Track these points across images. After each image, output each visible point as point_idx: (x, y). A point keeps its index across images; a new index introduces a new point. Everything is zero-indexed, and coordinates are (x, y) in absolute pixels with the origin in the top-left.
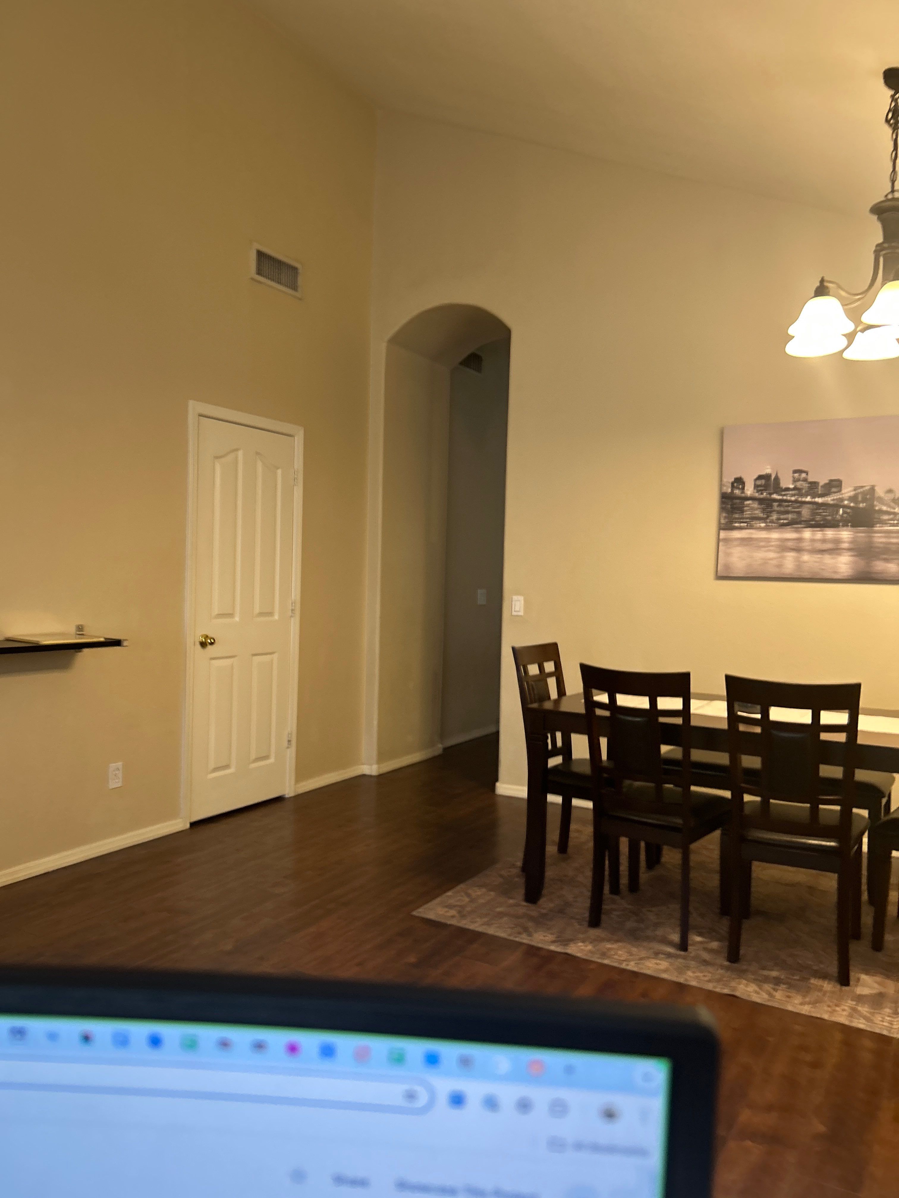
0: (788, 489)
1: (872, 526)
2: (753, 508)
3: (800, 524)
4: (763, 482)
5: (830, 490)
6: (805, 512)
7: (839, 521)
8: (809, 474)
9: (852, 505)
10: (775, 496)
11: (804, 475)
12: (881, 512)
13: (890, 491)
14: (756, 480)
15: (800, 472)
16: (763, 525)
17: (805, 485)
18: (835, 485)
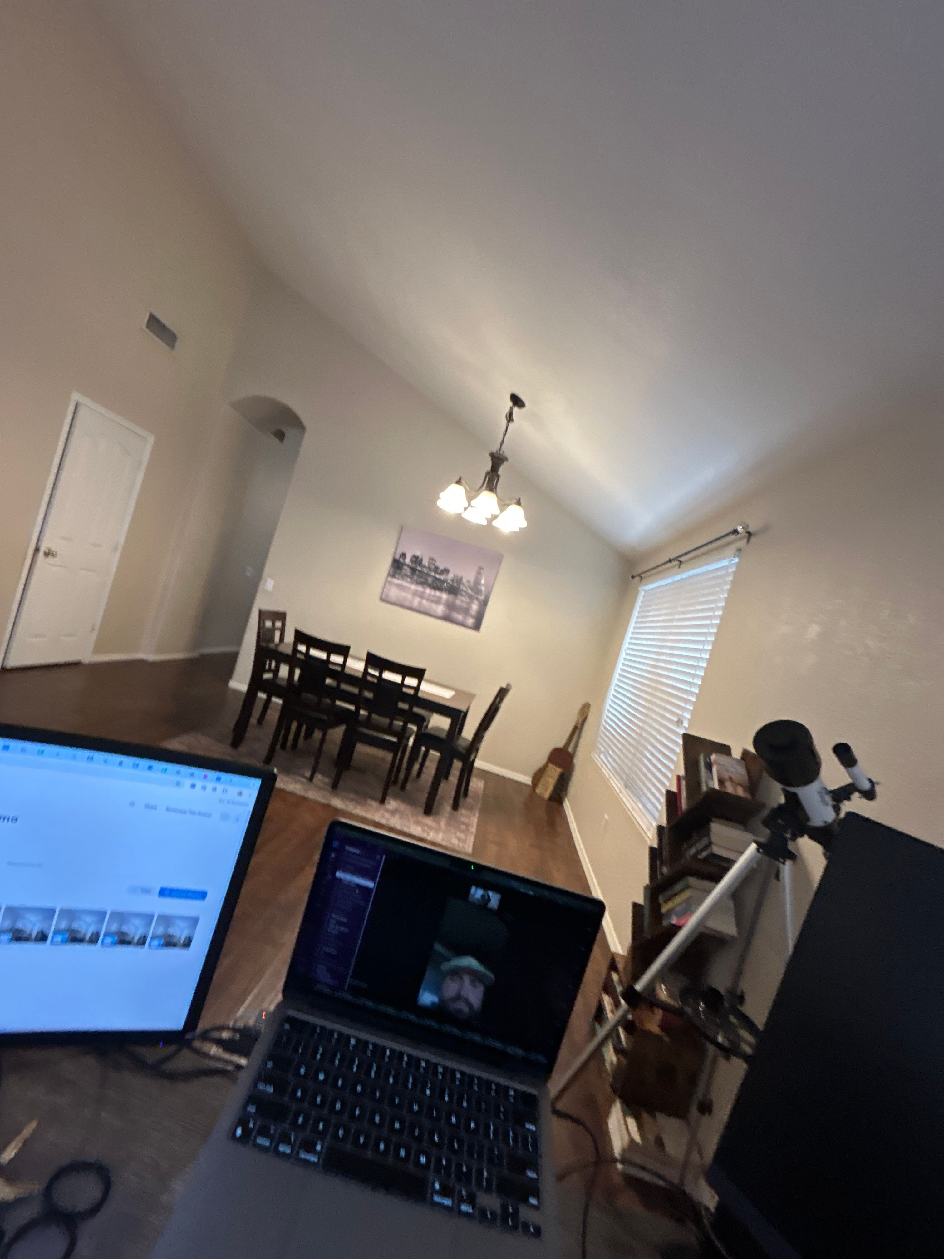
0: (425, 567)
2: (407, 570)
3: (426, 584)
4: (415, 559)
5: (443, 573)
6: (430, 580)
7: (443, 589)
8: (436, 562)
9: (451, 583)
10: (419, 568)
11: (434, 562)
12: (462, 590)
13: (468, 582)
14: (411, 558)
15: (432, 560)
16: (409, 580)
17: (433, 567)
18: (446, 571)
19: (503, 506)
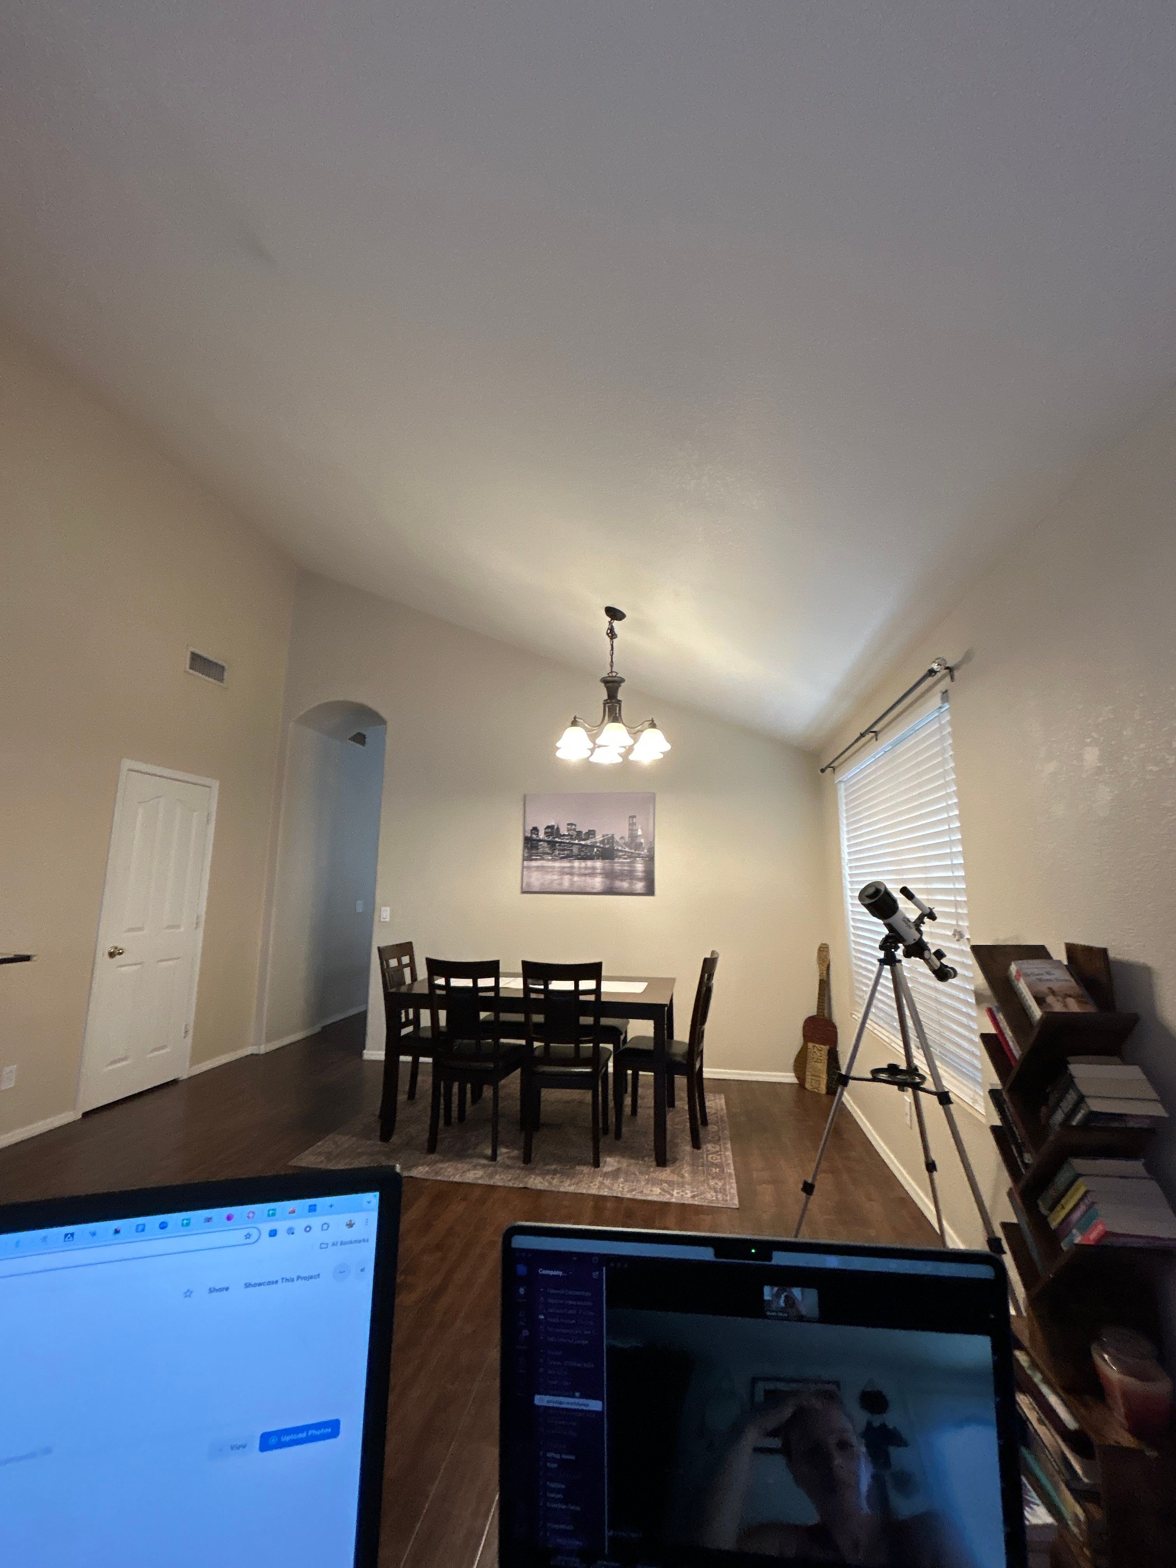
0: (564, 835)
1: (613, 859)
2: (544, 847)
3: (572, 857)
4: (550, 830)
5: (589, 836)
6: (575, 850)
7: (594, 856)
8: (577, 826)
9: (602, 846)
11: (573, 827)
12: (618, 850)
13: (622, 838)
14: (545, 829)
15: (571, 824)
16: (550, 858)
17: (576, 833)
18: (591, 833)
19: (635, 734)
